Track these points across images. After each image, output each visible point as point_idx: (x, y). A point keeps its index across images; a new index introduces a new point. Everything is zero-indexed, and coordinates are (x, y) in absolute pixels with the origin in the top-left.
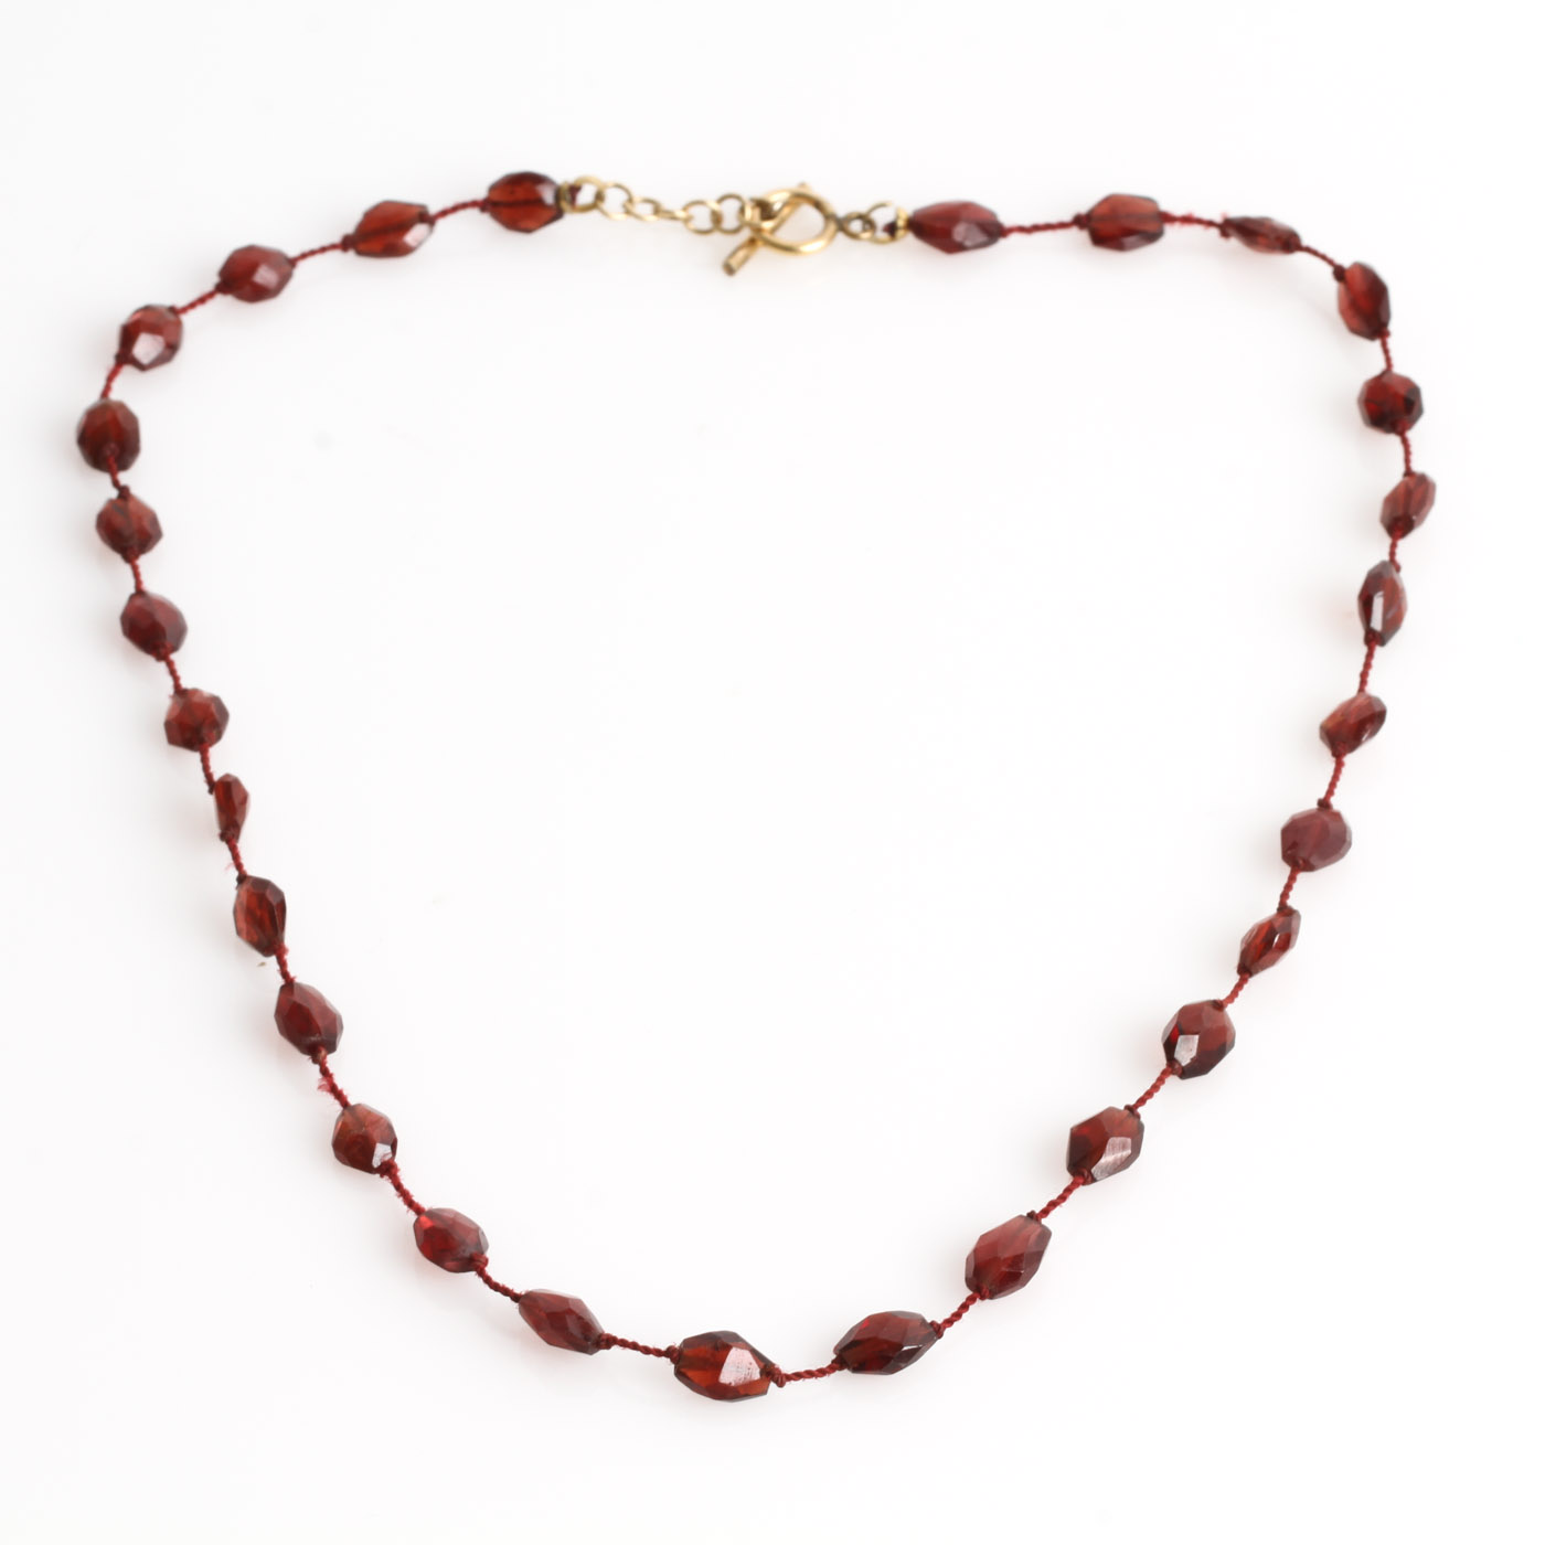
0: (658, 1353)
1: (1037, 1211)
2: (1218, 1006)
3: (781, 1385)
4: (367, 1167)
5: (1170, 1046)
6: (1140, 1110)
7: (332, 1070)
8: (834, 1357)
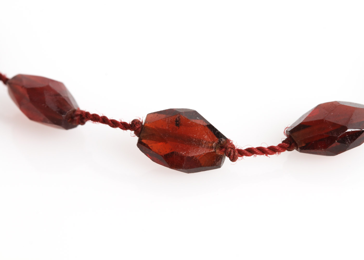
0: (124, 126)
3: (233, 159)
8: (285, 137)
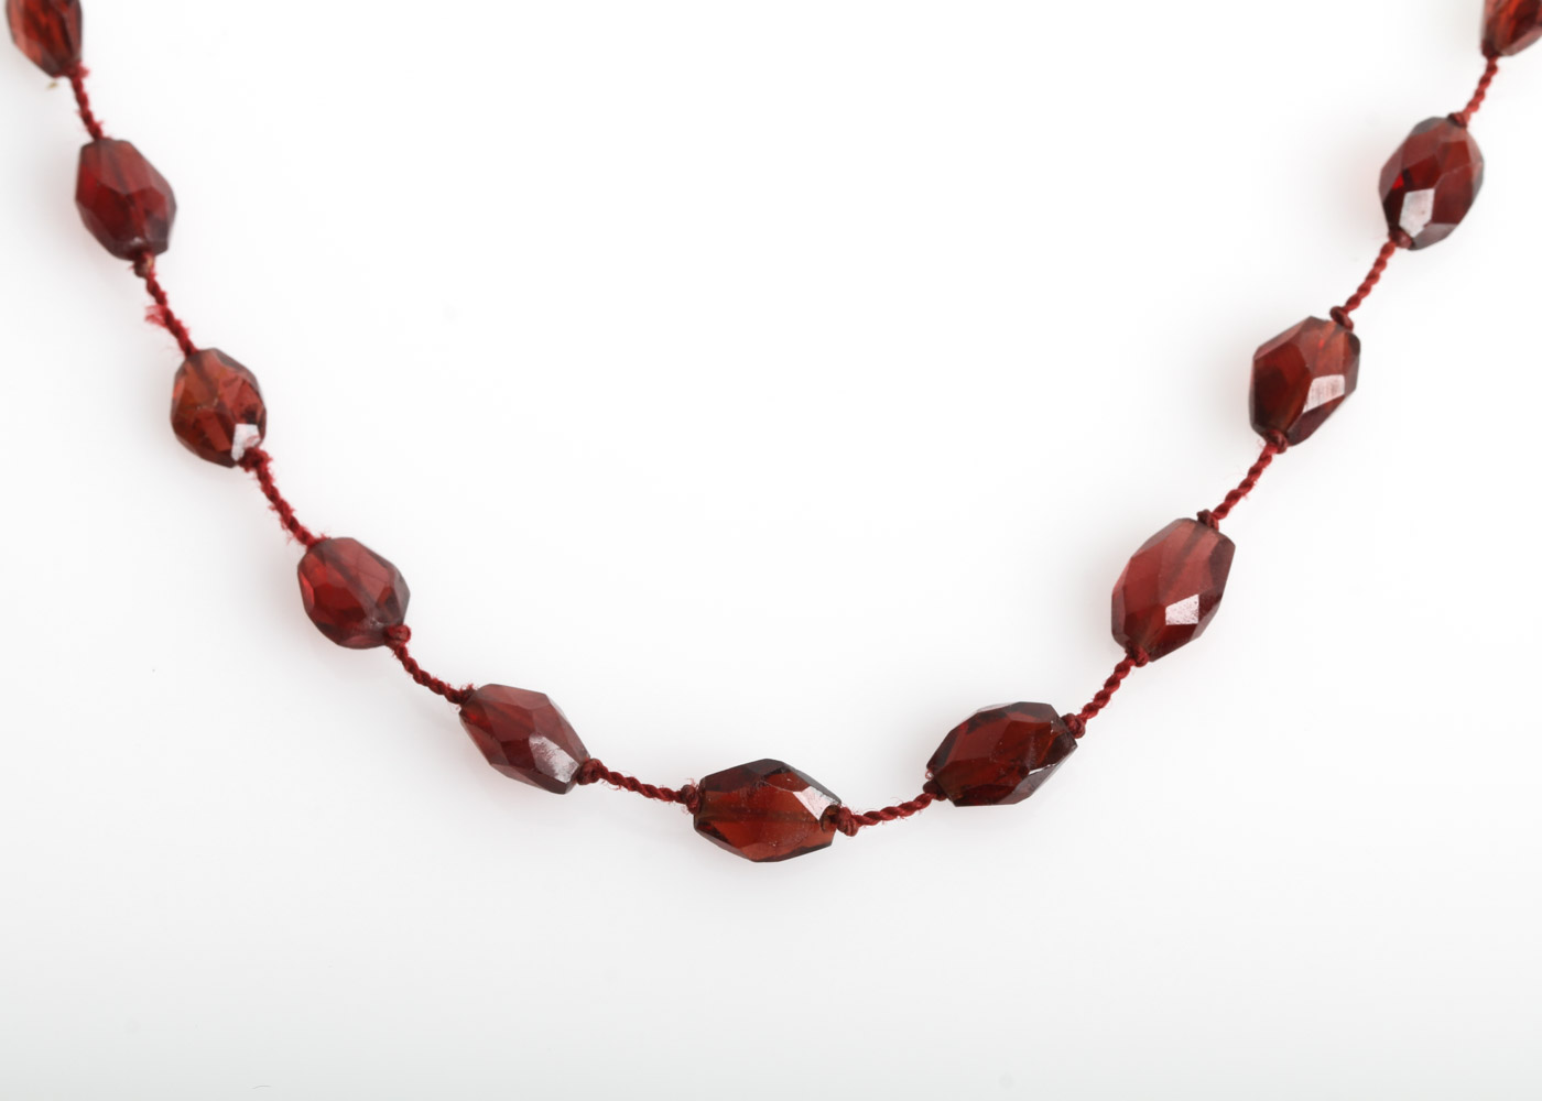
0: (666, 795)
1: (1212, 509)
2: (1458, 120)
3: (850, 832)
4: (225, 459)
5: (1392, 207)
6: (1353, 315)
7: (164, 285)
8: (926, 780)
